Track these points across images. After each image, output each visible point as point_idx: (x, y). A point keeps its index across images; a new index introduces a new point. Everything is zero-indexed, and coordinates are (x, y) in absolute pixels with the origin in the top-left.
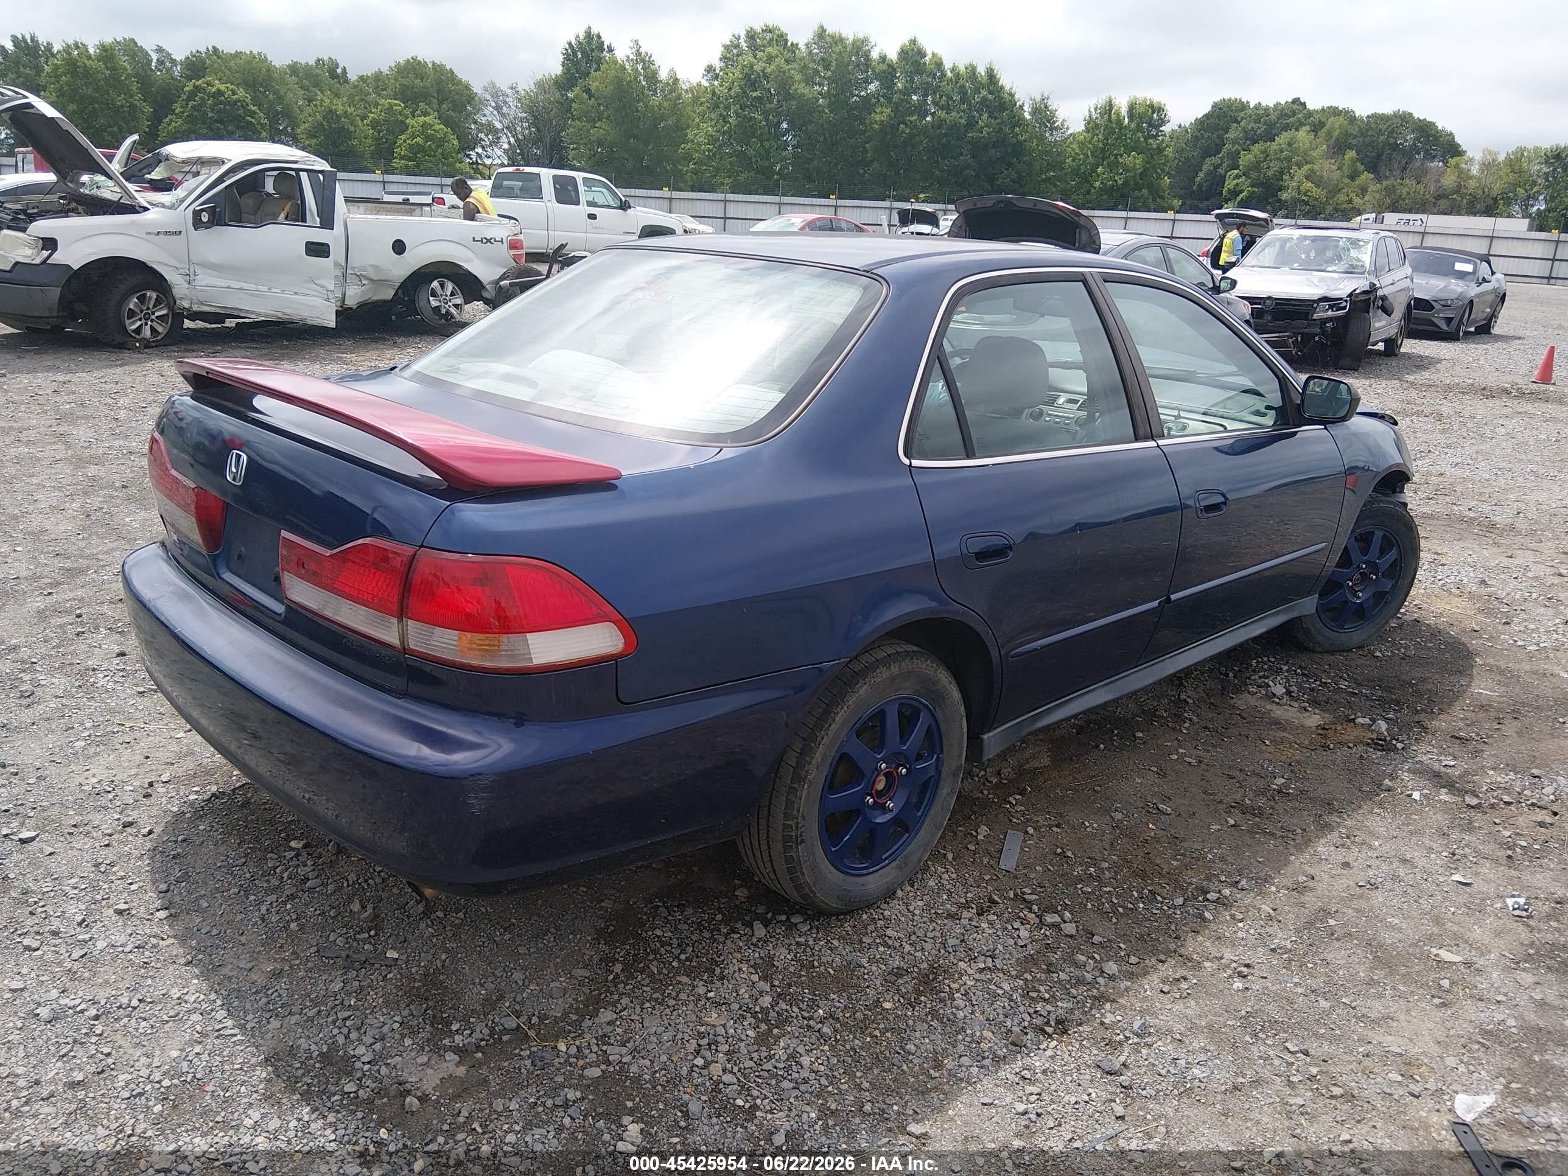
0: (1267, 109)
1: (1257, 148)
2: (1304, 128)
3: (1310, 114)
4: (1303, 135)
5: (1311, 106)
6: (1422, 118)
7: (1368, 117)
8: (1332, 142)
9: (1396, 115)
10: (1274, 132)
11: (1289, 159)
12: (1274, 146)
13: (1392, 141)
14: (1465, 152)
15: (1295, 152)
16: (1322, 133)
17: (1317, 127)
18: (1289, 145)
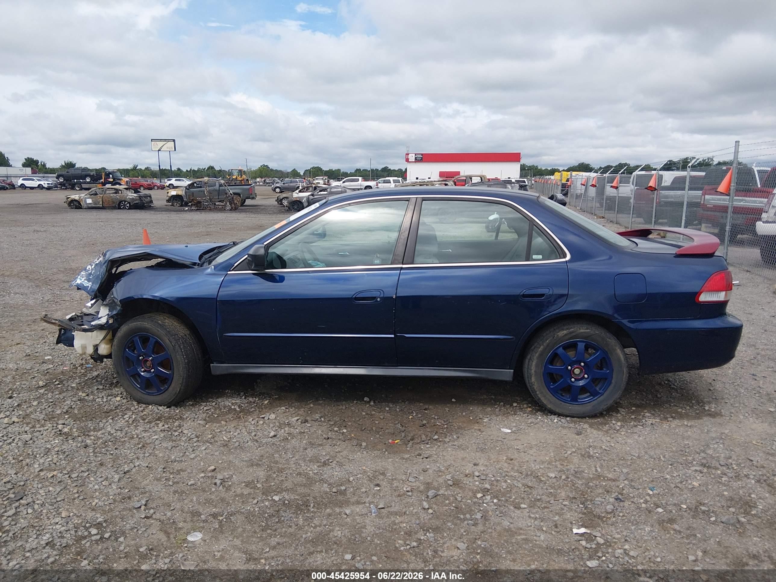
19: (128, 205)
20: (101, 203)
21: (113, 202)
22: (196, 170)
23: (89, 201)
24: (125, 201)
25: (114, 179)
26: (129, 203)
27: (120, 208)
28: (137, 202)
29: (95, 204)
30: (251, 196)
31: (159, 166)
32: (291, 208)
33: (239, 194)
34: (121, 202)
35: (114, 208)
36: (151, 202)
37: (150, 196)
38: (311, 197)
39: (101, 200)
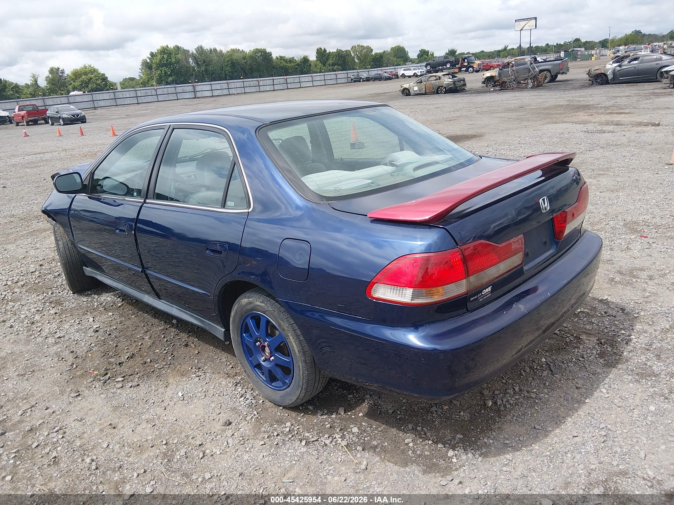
19: (444, 90)
20: (424, 89)
21: (433, 88)
22: (562, 43)
23: (416, 88)
24: (442, 87)
25: (468, 63)
26: (445, 88)
27: (438, 93)
28: (451, 86)
29: (420, 91)
30: (561, 71)
31: (530, 44)
32: (594, 82)
33: (548, 70)
34: (439, 87)
35: (433, 93)
36: (465, 85)
37: (464, 80)
38: (619, 68)
39: (424, 87)
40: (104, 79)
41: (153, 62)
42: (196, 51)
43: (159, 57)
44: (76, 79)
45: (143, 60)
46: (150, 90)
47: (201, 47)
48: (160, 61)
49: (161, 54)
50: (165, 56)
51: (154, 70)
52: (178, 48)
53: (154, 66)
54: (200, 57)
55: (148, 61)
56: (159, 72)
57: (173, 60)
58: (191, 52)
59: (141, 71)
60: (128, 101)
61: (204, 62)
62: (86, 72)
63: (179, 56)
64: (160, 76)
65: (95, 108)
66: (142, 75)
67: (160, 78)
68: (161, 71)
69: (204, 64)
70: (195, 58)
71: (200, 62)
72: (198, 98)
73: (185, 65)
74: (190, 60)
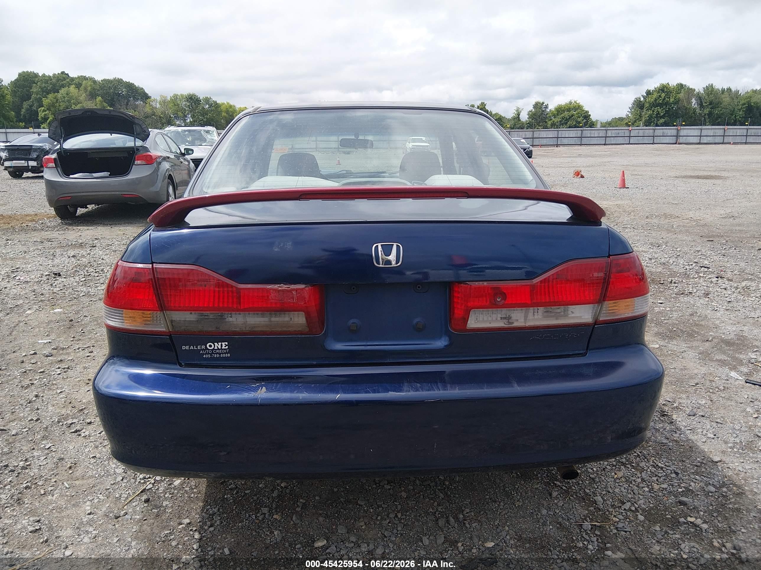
0: (49, 77)
1: (51, 96)
2: (72, 86)
3: (73, 79)
4: (72, 88)
5: (72, 75)
6: (128, 81)
7: (102, 81)
8: (88, 93)
9: (115, 79)
10: (57, 88)
11: (69, 101)
12: (59, 95)
13: (116, 92)
14: (151, 97)
15: (71, 98)
16: (82, 88)
17: (78, 86)
18: (67, 94)
40: (587, 116)
41: (647, 100)
42: (704, 91)
43: (655, 95)
44: (558, 115)
45: (636, 99)
46: (623, 131)
47: (712, 85)
48: (656, 100)
49: (659, 92)
50: (663, 95)
51: (645, 110)
52: (681, 86)
53: (647, 105)
54: (706, 97)
55: (642, 99)
56: (650, 112)
57: (672, 100)
58: (697, 90)
59: (630, 110)
60: (594, 141)
61: (711, 103)
62: (570, 108)
63: (681, 95)
64: (650, 117)
65: (557, 145)
66: (630, 115)
67: (650, 119)
68: (653, 111)
69: (710, 106)
70: (699, 98)
71: (706, 103)
72: (680, 144)
73: (684, 106)
74: (694, 101)
